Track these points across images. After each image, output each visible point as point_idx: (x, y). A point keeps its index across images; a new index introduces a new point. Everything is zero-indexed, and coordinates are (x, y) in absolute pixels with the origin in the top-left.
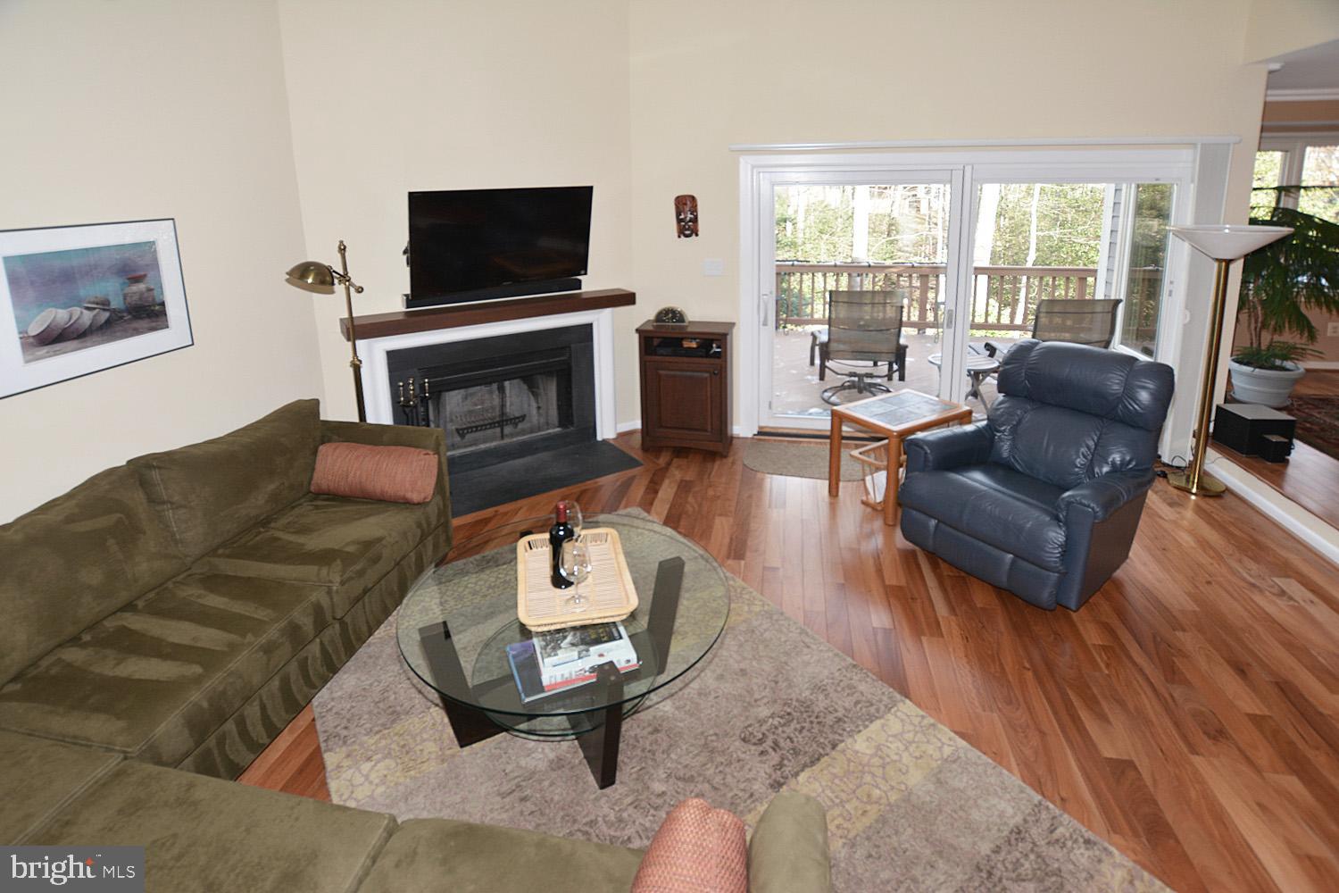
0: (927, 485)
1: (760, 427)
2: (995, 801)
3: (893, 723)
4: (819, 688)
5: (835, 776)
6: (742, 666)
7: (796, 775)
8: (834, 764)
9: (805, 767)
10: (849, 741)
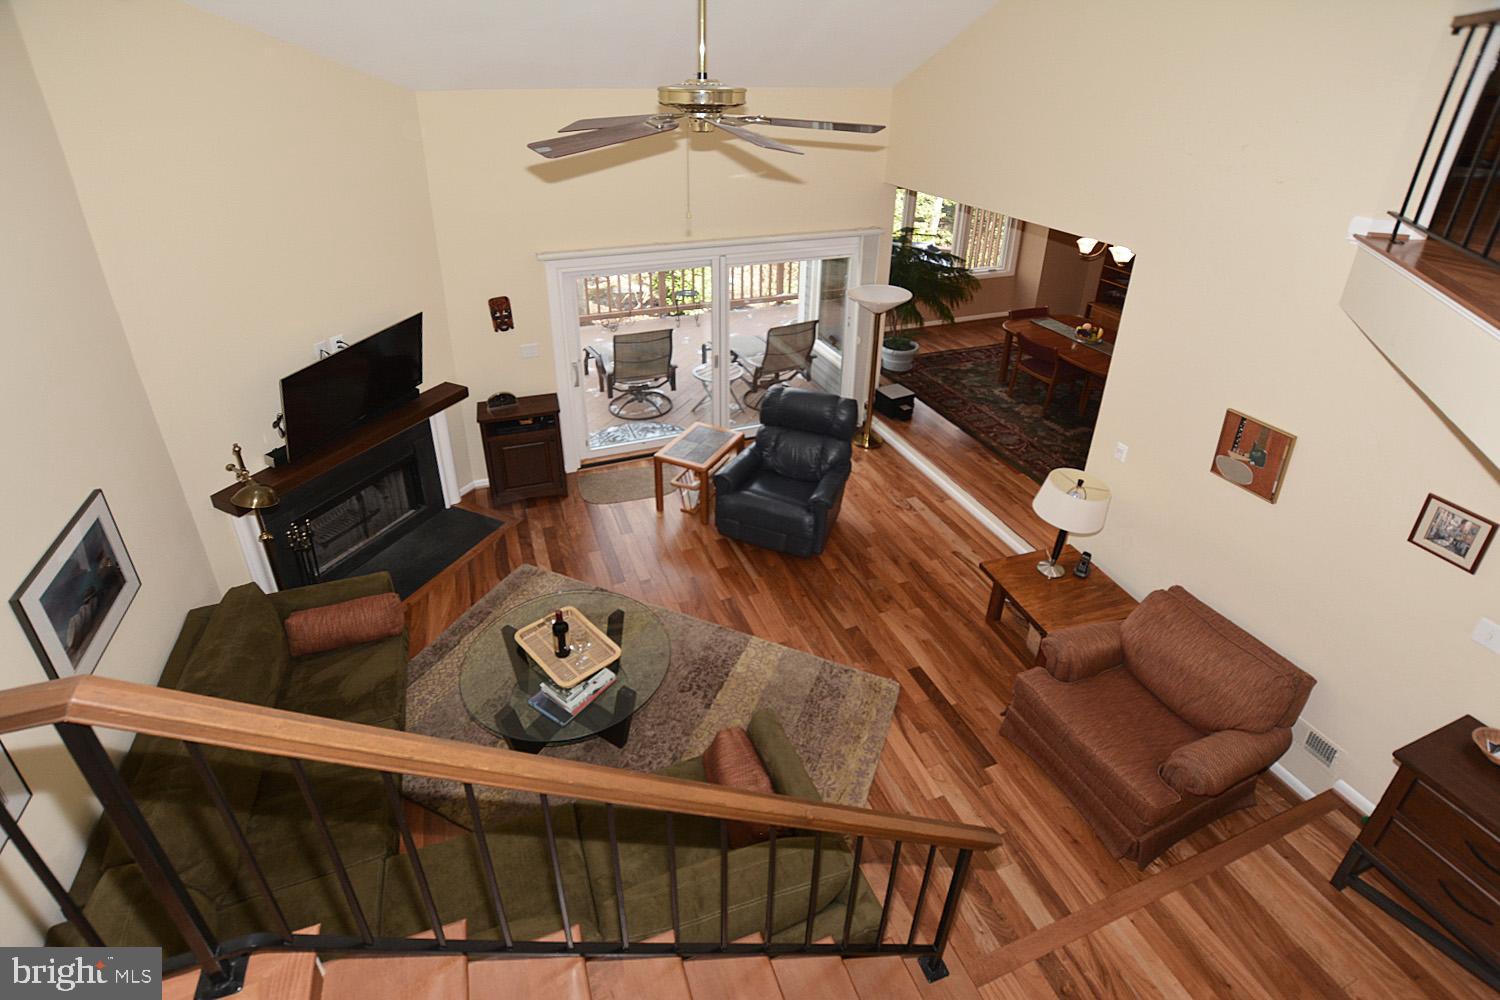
0: (731, 501)
1: (582, 461)
2: (805, 669)
3: (750, 651)
4: (708, 648)
5: (733, 689)
6: (660, 651)
7: (715, 697)
8: (731, 683)
9: (717, 692)
10: (733, 669)
